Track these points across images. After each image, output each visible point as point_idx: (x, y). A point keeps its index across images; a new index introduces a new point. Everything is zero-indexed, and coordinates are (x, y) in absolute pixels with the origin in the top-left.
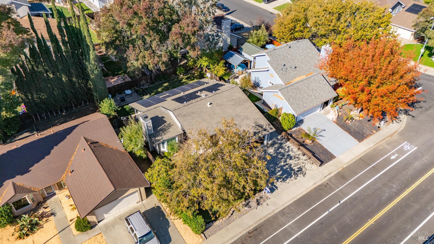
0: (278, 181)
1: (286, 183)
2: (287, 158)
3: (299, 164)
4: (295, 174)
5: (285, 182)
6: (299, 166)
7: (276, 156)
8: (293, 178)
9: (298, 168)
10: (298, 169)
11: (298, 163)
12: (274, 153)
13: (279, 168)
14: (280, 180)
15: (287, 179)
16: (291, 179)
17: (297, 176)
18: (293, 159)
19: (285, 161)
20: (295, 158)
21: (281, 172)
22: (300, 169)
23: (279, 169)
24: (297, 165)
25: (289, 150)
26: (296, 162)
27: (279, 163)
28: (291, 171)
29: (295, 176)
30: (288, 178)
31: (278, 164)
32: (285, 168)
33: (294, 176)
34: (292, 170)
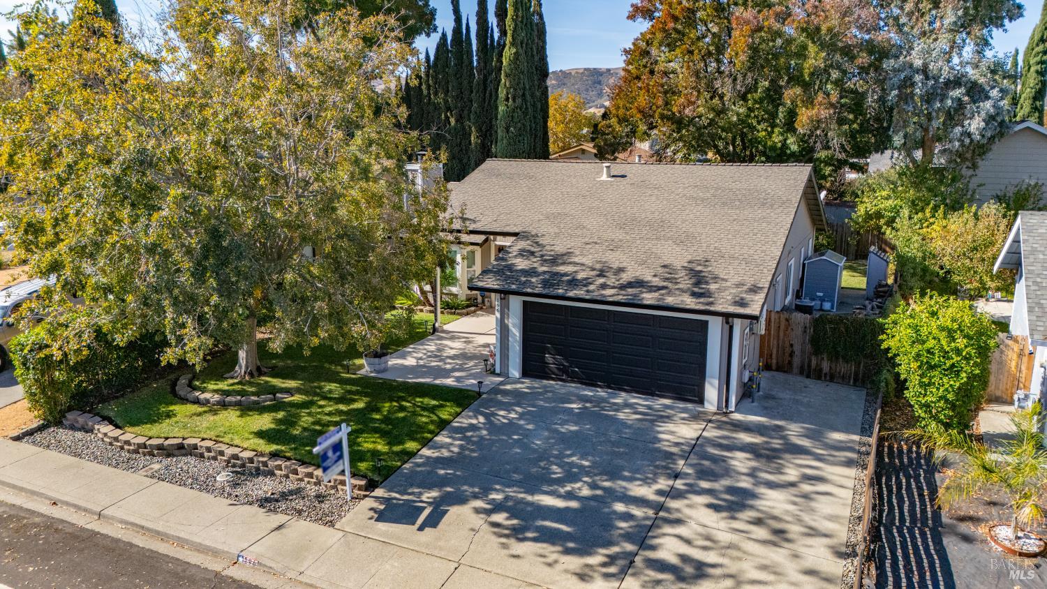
0: (488, 512)
1: (504, 546)
2: (709, 492)
3: (735, 553)
4: (621, 562)
5: (512, 541)
6: (710, 557)
7: (669, 456)
8: (574, 562)
9: (684, 558)
10: (674, 560)
11: (731, 546)
12: (677, 444)
13: (593, 486)
14: (499, 518)
15: (535, 540)
16: (554, 556)
17: (607, 576)
18: (733, 518)
19: (673, 494)
20: (758, 522)
21: (574, 504)
22: (689, 570)
23: (586, 492)
24: (705, 548)
25: (793, 485)
26: (725, 537)
27: (631, 479)
28: (628, 537)
29: (604, 565)
30: (553, 544)
31: (614, 475)
32: (620, 507)
33: (594, 560)
34: (643, 537)
